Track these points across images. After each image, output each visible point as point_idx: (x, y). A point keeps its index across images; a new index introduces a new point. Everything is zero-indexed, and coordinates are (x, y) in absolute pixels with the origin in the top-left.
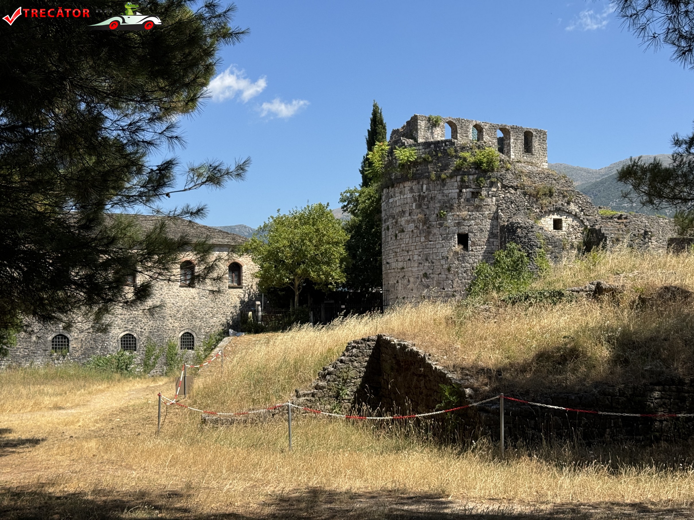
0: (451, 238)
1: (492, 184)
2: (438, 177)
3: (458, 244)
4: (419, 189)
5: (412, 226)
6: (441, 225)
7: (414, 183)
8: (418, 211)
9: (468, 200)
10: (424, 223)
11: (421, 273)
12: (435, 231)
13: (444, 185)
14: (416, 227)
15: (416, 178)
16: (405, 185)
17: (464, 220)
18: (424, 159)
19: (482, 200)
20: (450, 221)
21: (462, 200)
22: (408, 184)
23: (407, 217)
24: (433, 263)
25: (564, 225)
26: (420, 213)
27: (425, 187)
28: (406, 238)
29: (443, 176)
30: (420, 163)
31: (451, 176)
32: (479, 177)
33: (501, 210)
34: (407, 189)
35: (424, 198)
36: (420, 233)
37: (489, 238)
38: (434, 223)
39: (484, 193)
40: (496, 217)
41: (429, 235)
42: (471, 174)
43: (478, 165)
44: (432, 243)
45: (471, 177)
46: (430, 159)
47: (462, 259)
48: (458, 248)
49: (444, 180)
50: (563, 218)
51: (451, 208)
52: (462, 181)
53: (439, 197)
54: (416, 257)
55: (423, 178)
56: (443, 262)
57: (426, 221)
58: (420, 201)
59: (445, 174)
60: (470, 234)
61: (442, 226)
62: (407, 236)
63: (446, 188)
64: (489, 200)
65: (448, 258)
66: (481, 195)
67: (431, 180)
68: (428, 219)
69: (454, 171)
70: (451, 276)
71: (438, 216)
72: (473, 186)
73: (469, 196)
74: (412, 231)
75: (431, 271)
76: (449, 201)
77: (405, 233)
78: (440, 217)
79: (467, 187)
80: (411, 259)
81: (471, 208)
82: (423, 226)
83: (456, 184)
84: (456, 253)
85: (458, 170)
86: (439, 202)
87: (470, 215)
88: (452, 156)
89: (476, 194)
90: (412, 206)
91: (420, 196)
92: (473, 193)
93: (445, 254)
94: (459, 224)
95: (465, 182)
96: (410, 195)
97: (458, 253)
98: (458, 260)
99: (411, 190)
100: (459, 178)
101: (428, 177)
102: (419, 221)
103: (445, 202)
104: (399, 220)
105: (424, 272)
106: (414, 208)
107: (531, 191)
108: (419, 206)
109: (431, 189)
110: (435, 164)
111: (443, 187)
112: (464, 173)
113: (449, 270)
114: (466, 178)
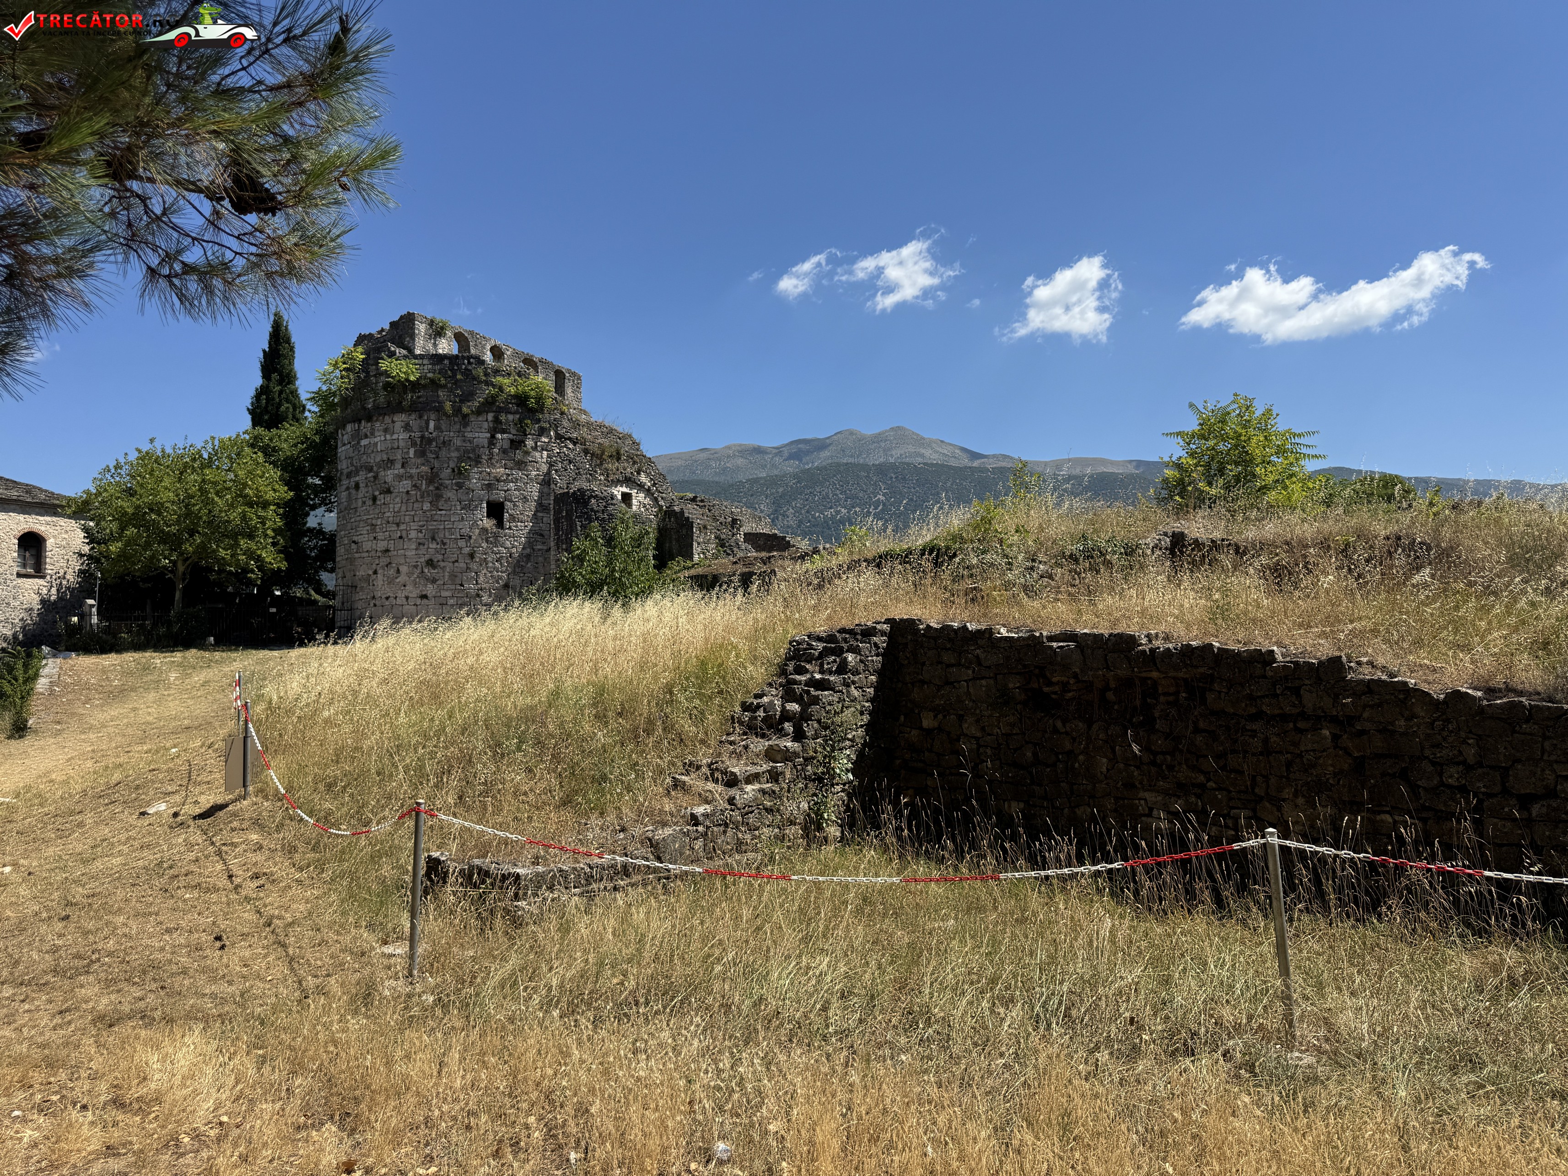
0: (476, 507)
1: (542, 432)
2: (457, 411)
3: (488, 516)
4: (421, 427)
5: (406, 484)
6: (460, 486)
7: (413, 417)
8: (419, 461)
9: (504, 451)
10: (430, 481)
11: (423, 560)
12: (450, 494)
13: (466, 425)
14: (415, 486)
15: (416, 408)
16: (395, 419)
17: (498, 480)
18: (432, 381)
19: (527, 453)
20: (475, 481)
21: (496, 450)
22: (400, 419)
23: (398, 470)
24: (444, 544)
25: (634, 502)
26: (423, 464)
27: (432, 424)
28: (394, 504)
29: (465, 410)
30: (424, 387)
31: (479, 412)
32: (524, 419)
33: (556, 471)
34: (398, 425)
35: (430, 441)
36: (422, 497)
37: (536, 511)
38: (447, 482)
39: (530, 443)
40: (547, 481)
41: (437, 500)
42: (511, 413)
43: (521, 400)
44: (443, 512)
45: (511, 417)
46: (443, 381)
47: (494, 540)
48: (488, 523)
49: (465, 416)
50: (634, 492)
51: (477, 461)
52: (497, 420)
53: (458, 442)
54: (413, 534)
55: (430, 410)
56: (462, 543)
57: (433, 477)
58: (423, 446)
59: (469, 407)
60: (508, 504)
61: (461, 488)
62: (398, 500)
63: (469, 429)
64: (537, 454)
65: (470, 537)
66: (525, 446)
67: (445, 414)
68: (437, 475)
69: (483, 404)
70: (474, 566)
71: (453, 471)
72: (514, 431)
73: (506, 445)
74: (408, 492)
75: (440, 557)
76: (474, 450)
77: (393, 495)
78: (459, 472)
79: (503, 432)
80: (404, 535)
81: (510, 464)
82: (428, 485)
83: (485, 425)
84: (484, 530)
85: (490, 404)
86: (458, 449)
87: (508, 475)
88: (480, 382)
89: (517, 444)
90: (408, 453)
91: (422, 437)
92: (512, 441)
93: (466, 531)
94: (489, 487)
95: (501, 423)
96: (404, 436)
97: (487, 530)
98: (487, 541)
99: (407, 427)
100: (490, 416)
101: (439, 410)
102: (420, 476)
103: (466, 451)
104: (382, 473)
105: (427, 557)
106: (411, 455)
107: (594, 448)
108: (421, 453)
109: (443, 427)
110: (451, 390)
111: (465, 427)
112: (500, 410)
113: (472, 556)
114: (503, 418)
